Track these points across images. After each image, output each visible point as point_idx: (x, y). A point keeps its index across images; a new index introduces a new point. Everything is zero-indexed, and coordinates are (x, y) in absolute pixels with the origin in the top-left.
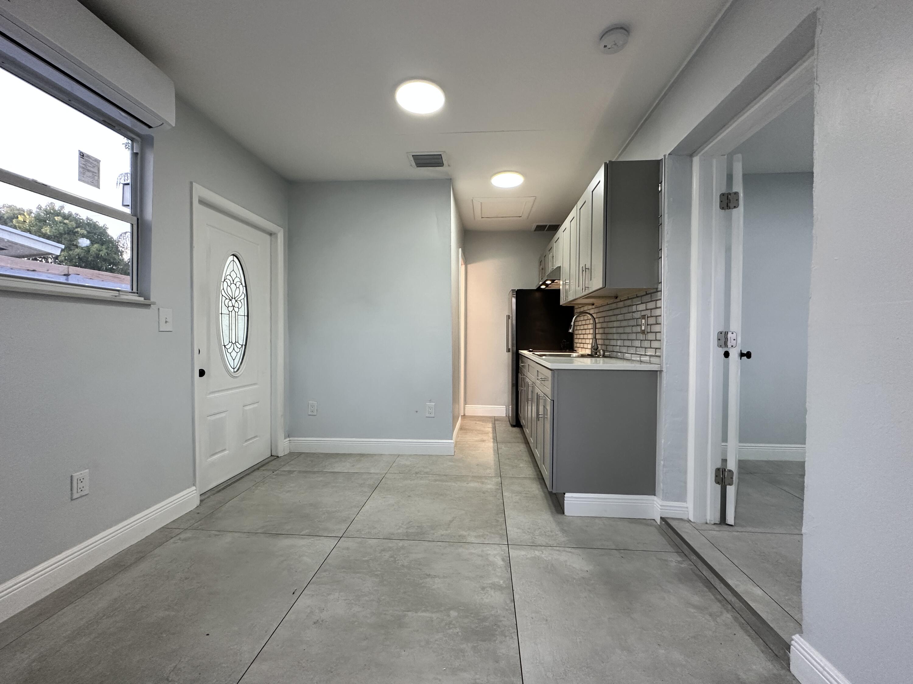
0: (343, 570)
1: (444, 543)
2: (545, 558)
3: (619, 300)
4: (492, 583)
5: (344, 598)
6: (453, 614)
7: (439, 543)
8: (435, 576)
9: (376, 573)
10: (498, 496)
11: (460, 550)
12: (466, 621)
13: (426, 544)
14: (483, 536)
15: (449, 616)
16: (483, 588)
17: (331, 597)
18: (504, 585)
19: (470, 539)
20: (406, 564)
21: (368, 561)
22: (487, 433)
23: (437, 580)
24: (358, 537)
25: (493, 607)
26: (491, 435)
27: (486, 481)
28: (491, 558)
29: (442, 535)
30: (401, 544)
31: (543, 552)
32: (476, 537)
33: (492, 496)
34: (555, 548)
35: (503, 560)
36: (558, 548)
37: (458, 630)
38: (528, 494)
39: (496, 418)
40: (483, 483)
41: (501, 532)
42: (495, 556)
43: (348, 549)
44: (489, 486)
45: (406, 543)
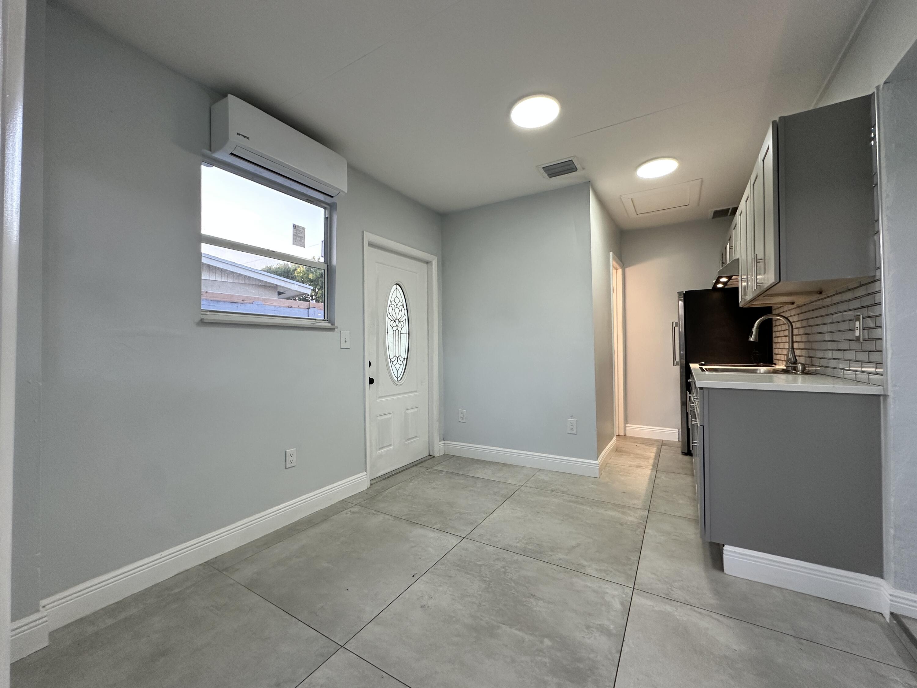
0: (457, 568)
1: (560, 568)
2: (678, 617)
3: (825, 296)
4: (600, 625)
5: (450, 593)
6: (547, 642)
7: (554, 566)
8: (540, 599)
9: (485, 579)
10: (638, 531)
11: (575, 580)
12: (559, 654)
13: (541, 563)
14: (605, 571)
15: (542, 642)
16: (588, 627)
17: (441, 589)
18: (614, 632)
19: (589, 571)
20: (515, 578)
21: (481, 566)
22: (648, 458)
23: (540, 603)
24: (478, 541)
25: (593, 651)
26: (651, 461)
27: (628, 512)
28: (608, 598)
29: (560, 559)
30: (516, 557)
31: (677, 609)
32: (596, 570)
33: (631, 530)
34: (696, 609)
35: (622, 604)
36: (700, 610)
37: (547, 660)
38: (679, 536)
39: (664, 442)
40: (623, 513)
41: (629, 572)
42: (613, 597)
43: (467, 550)
44: (630, 519)
45: (521, 558)
